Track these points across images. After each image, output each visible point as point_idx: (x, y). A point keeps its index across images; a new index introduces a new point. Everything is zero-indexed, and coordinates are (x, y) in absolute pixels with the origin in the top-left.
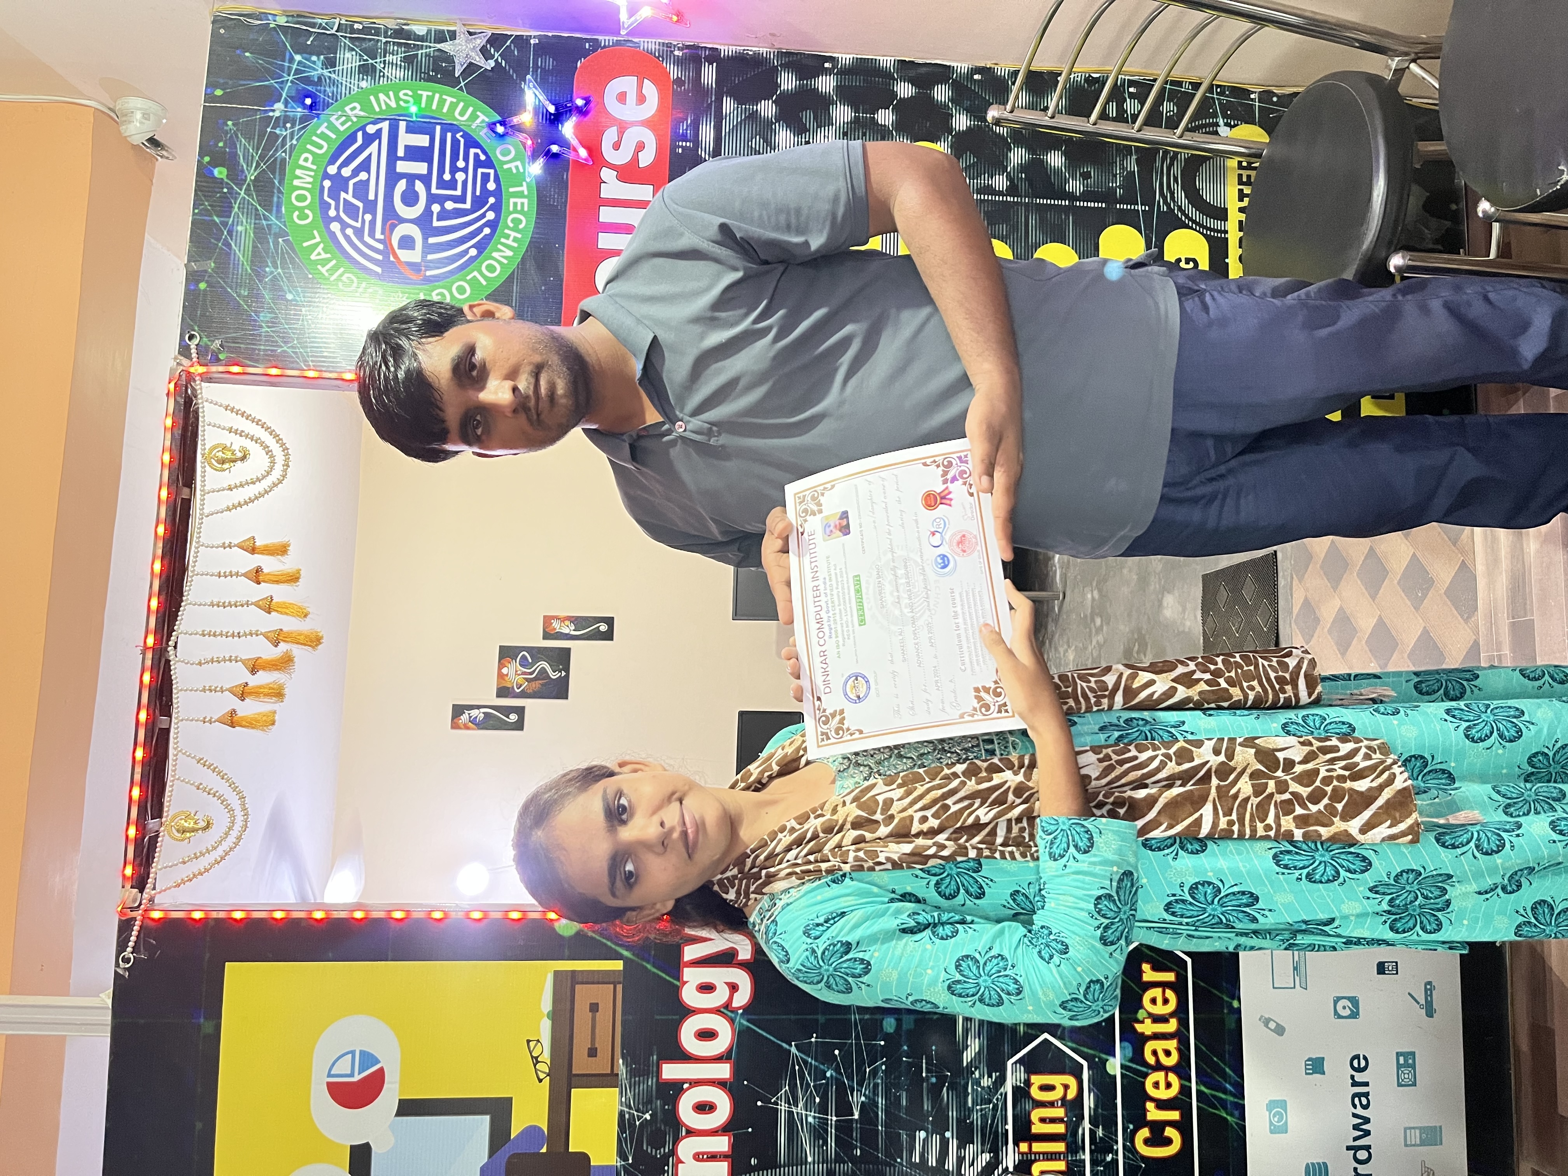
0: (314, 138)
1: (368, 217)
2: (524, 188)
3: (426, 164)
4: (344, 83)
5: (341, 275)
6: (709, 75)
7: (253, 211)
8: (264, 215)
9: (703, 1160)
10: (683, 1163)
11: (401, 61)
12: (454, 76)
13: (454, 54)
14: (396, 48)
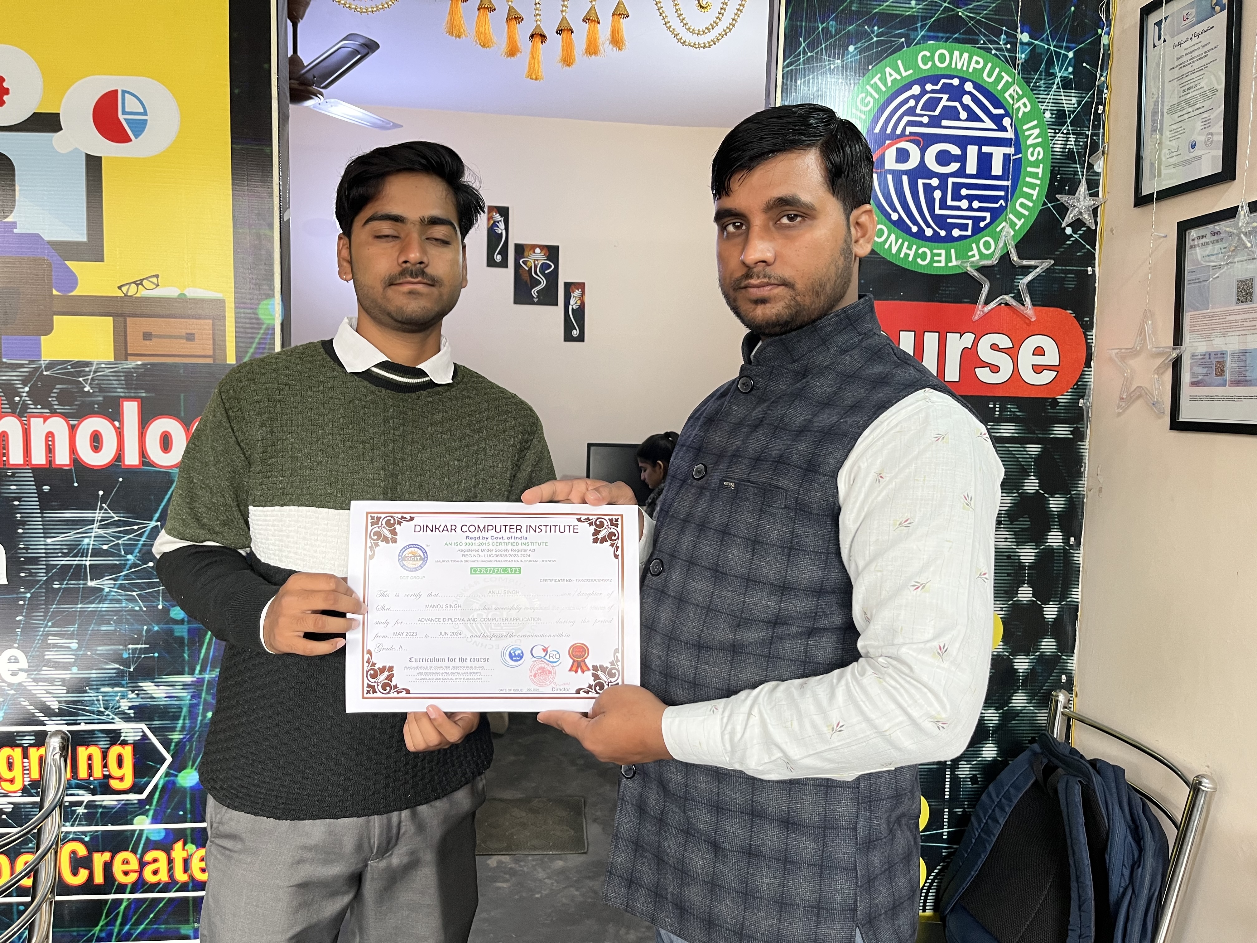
0: (997, 70)
1: (925, 120)
2: (954, 263)
3: (975, 173)
4: (1049, 97)
5: (871, 96)
6: (1061, 431)
7: (930, 15)
8: (926, 24)
9: (47, 440)
10: (45, 422)
11: (1070, 148)
12: (1057, 196)
13: (1077, 195)
14: (1081, 144)
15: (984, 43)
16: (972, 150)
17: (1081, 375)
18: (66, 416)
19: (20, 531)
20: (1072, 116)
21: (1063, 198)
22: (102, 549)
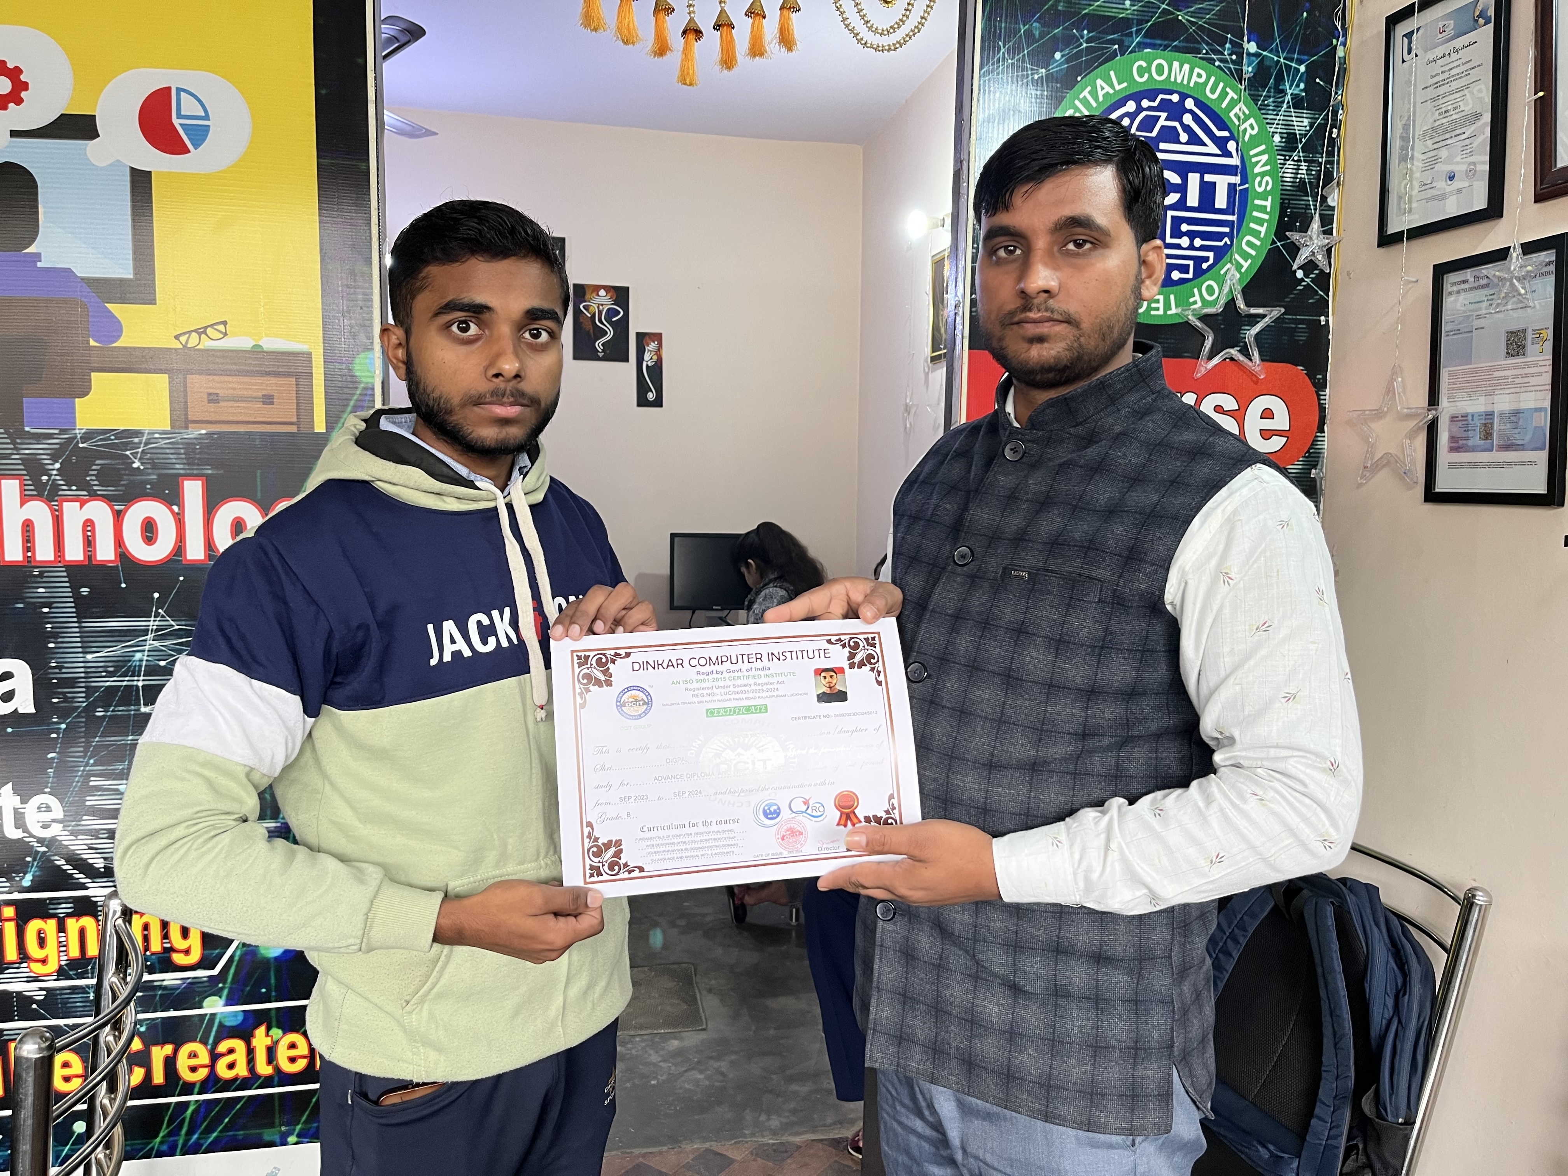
2: (1173, 311)
3: (1196, 204)
4: (1278, 118)
7: (1146, 18)
8: (1141, 29)
9: (85, 531)
10: (81, 507)
11: (1301, 178)
12: (1287, 233)
13: (1309, 233)
14: (1313, 173)
15: (1207, 53)
16: (1194, 179)
17: (1314, 441)
18: (109, 499)
19: (51, 645)
20: (1304, 140)
21: (1294, 236)
22: (159, 665)
